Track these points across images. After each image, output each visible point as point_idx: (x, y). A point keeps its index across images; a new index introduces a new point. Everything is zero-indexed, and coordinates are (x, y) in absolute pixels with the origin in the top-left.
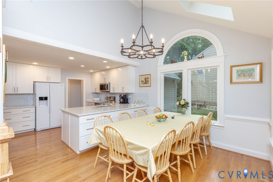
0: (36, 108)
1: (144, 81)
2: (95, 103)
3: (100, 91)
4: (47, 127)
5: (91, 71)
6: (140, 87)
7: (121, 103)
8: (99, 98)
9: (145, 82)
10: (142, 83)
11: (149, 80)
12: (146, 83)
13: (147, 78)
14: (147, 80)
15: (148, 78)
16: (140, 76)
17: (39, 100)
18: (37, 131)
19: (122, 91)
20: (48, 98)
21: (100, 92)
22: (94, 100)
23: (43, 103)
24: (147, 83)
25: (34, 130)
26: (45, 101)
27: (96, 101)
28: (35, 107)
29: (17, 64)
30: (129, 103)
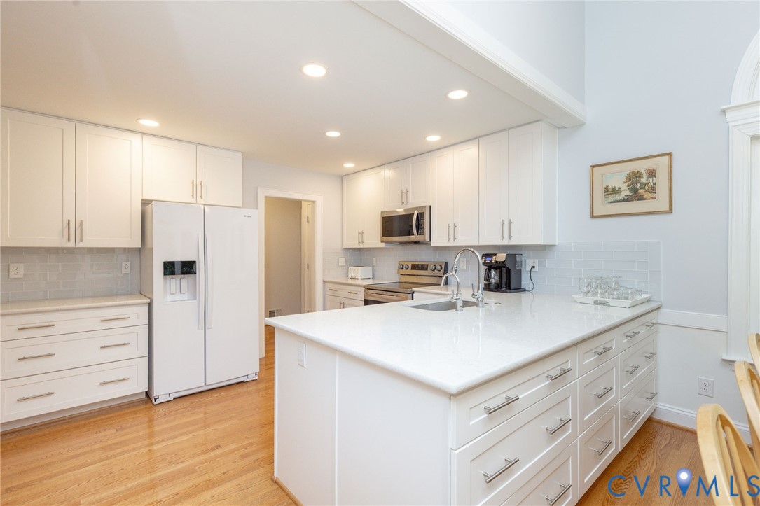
0: (150, 305)
1: (624, 187)
2: (364, 286)
3: (382, 242)
4: (196, 384)
5: (349, 165)
6: (593, 217)
7: (488, 288)
8: (371, 268)
9: (628, 193)
10: (610, 200)
11: (661, 181)
12: (635, 196)
13: (645, 175)
14: (644, 180)
15: (652, 173)
16: (593, 166)
17: (164, 275)
18: (158, 401)
19: (503, 237)
20: (200, 268)
21: (383, 245)
22: (351, 274)
23: (178, 285)
24: (646, 195)
25: (144, 396)
26: (185, 280)
27: (360, 278)
28: (148, 301)
29: (78, 125)
30: (524, 290)
